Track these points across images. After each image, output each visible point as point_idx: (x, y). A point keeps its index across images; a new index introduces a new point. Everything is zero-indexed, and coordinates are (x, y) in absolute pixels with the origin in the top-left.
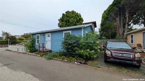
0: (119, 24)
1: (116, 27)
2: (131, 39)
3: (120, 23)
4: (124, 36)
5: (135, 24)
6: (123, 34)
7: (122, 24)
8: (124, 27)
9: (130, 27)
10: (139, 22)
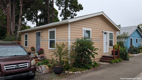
0: (11, 15)
1: (5, 18)
2: (25, 40)
3: (12, 13)
4: (17, 34)
5: (28, 20)
6: (15, 32)
7: (14, 16)
8: (17, 21)
9: (23, 23)
10: (32, 18)
